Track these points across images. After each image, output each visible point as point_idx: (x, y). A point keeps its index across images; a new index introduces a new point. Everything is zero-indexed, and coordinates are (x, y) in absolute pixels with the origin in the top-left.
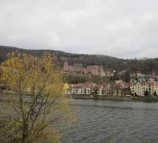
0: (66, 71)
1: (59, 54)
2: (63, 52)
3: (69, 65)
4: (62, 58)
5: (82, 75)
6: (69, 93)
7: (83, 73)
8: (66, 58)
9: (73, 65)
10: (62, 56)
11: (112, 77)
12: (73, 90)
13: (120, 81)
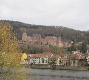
0: (24, 41)
1: (19, 25)
2: (22, 23)
3: (28, 35)
4: (21, 29)
5: (41, 45)
6: (27, 63)
7: (42, 44)
8: (25, 28)
9: (31, 36)
10: (21, 26)
11: (69, 48)
12: (31, 59)
13: (77, 52)
